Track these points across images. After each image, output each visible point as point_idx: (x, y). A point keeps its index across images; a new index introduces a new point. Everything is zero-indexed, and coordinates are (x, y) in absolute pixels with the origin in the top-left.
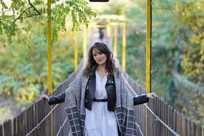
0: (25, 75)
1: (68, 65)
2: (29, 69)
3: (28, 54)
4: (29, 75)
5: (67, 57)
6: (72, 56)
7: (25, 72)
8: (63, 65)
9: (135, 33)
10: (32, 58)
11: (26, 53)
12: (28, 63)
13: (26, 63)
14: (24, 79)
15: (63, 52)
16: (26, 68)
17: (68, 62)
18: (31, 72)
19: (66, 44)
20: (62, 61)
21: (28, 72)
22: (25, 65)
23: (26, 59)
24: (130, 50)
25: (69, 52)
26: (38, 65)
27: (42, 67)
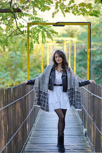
0: (4, 80)
1: (35, 73)
2: (7, 76)
3: (6, 65)
4: (7, 80)
5: (34, 67)
6: (39, 67)
7: (4, 78)
8: (31, 73)
9: (85, 50)
10: (9, 68)
11: (5, 64)
12: (6, 72)
13: (5, 71)
14: (3, 83)
15: (32, 64)
16: (5, 75)
17: (35, 71)
18: (9, 78)
19: (34, 58)
20: (31, 70)
21: (6, 78)
22: (4, 73)
23: (5, 69)
24: (81, 63)
25: (36, 64)
26: (14, 73)
27: (16, 74)
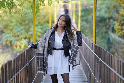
0: (19, 33)
1: (45, 27)
3: (21, 20)
4: (22, 33)
5: (44, 22)
6: (48, 22)
7: (19, 31)
8: (42, 27)
9: (86, 8)
10: (23, 23)
12: (21, 26)
13: (20, 26)
14: (18, 36)
15: (42, 20)
16: (20, 29)
17: (45, 26)
18: (23, 32)
19: (44, 14)
20: (41, 25)
21: (21, 31)
22: (19, 27)
23: (20, 24)
24: (83, 18)
25: (46, 19)
26: (27, 27)
27: (29, 28)
